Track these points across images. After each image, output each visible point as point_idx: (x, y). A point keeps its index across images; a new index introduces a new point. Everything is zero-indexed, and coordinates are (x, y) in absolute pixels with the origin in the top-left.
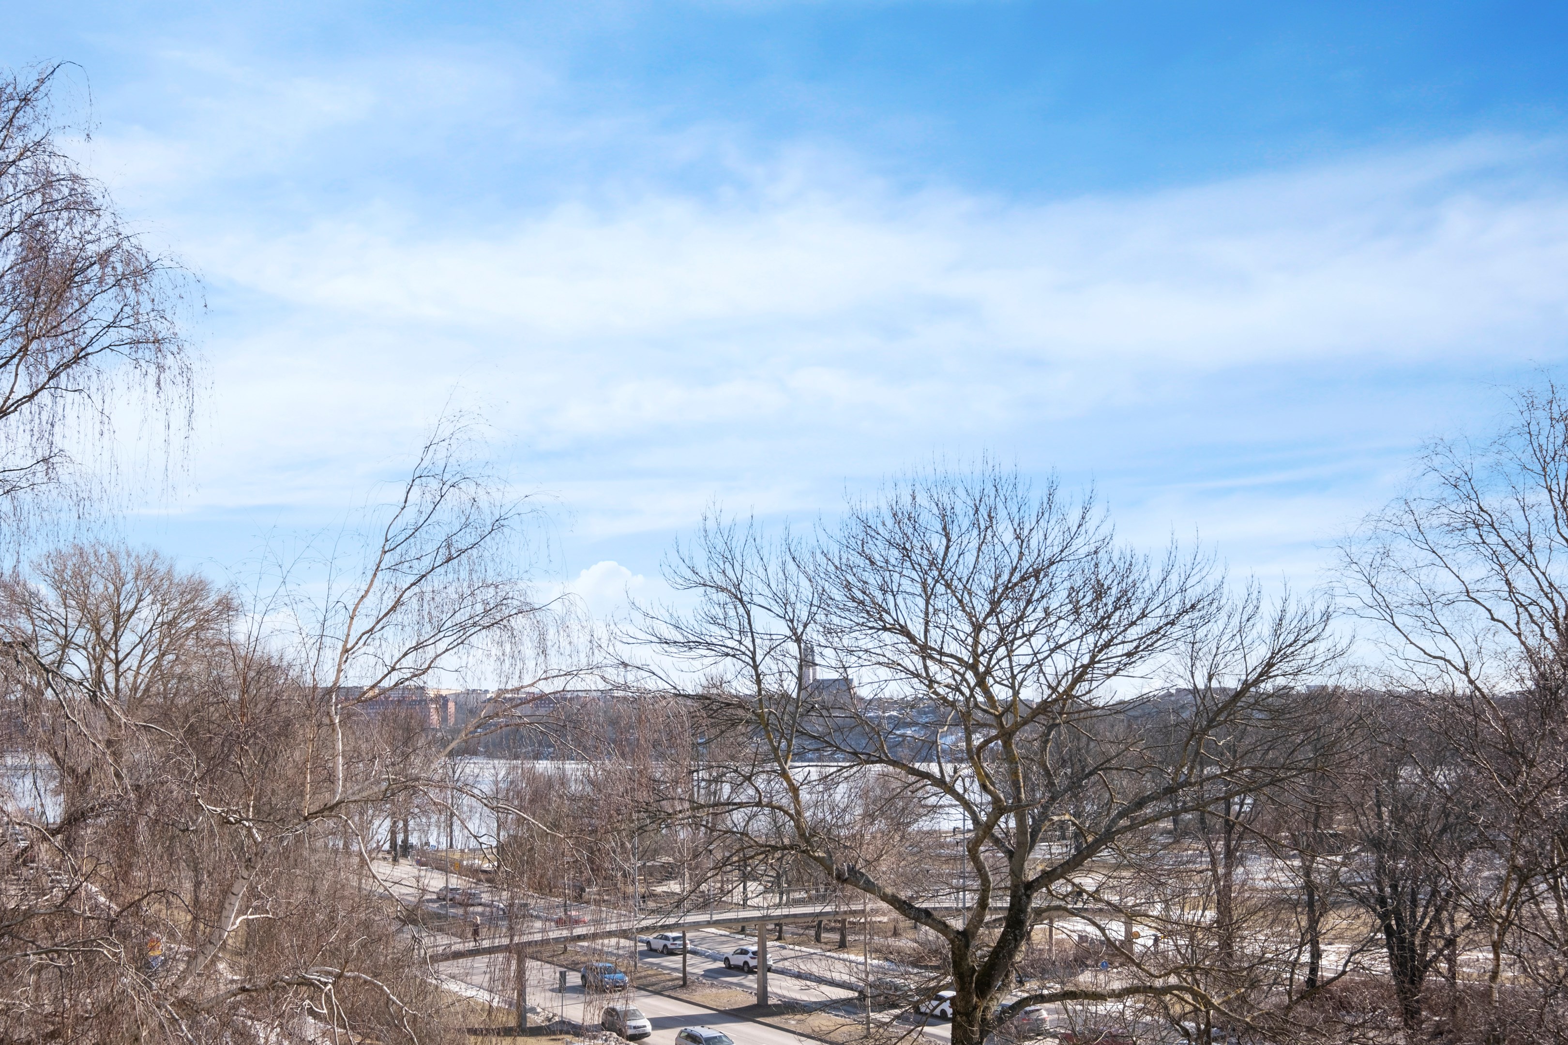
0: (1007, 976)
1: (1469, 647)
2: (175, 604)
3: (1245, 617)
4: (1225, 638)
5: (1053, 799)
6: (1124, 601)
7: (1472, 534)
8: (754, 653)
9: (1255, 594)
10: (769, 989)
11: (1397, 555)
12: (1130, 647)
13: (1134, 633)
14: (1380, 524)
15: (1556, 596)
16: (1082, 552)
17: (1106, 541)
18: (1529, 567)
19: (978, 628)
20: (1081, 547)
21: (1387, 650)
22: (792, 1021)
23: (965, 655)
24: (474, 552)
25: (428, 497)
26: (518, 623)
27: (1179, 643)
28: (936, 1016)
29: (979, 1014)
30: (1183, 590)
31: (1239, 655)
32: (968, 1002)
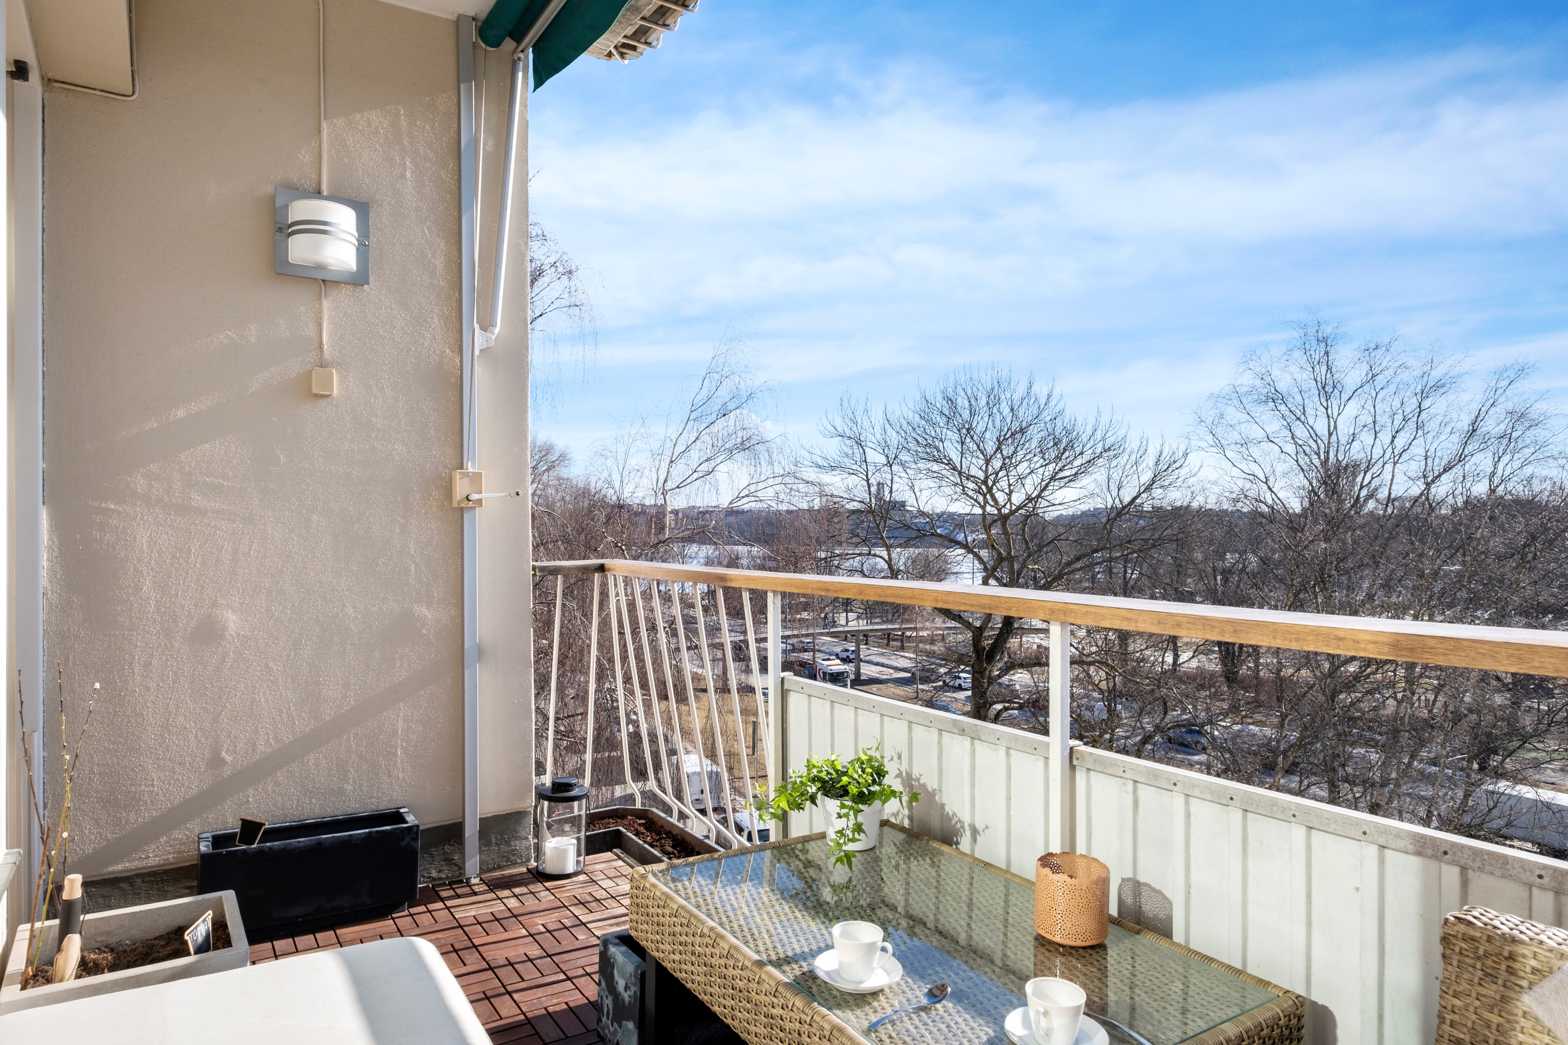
0: (1002, 653)
1: (1268, 470)
2: (537, 457)
3: (1139, 456)
4: (1128, 467)
5: (1029, 556)
6: (1070, 446)
7: (1271, 404)
8: (867, 472)
9: (1145, 442)
10: (862, 671)
11: (1228, 418)
12: (1074, 471)
13: (1077, 463)
14: (1219, 399)
15: (1319, 441)
16: (1048, 418)
17: (1061, 413)
18: (1303, 423)
19: (988, 462)
20: (1046, 416)
21: (1221, 472)
22: (874, 688)
23: (981, 475)
24: (738, 411)
25: (714, 383)
26: (758, 448)
27: (1102, 469)
28: (955, 687)
29: (987, 673)
30: (1104, 439)
31: (1136, 476)
32: (981, 666)
